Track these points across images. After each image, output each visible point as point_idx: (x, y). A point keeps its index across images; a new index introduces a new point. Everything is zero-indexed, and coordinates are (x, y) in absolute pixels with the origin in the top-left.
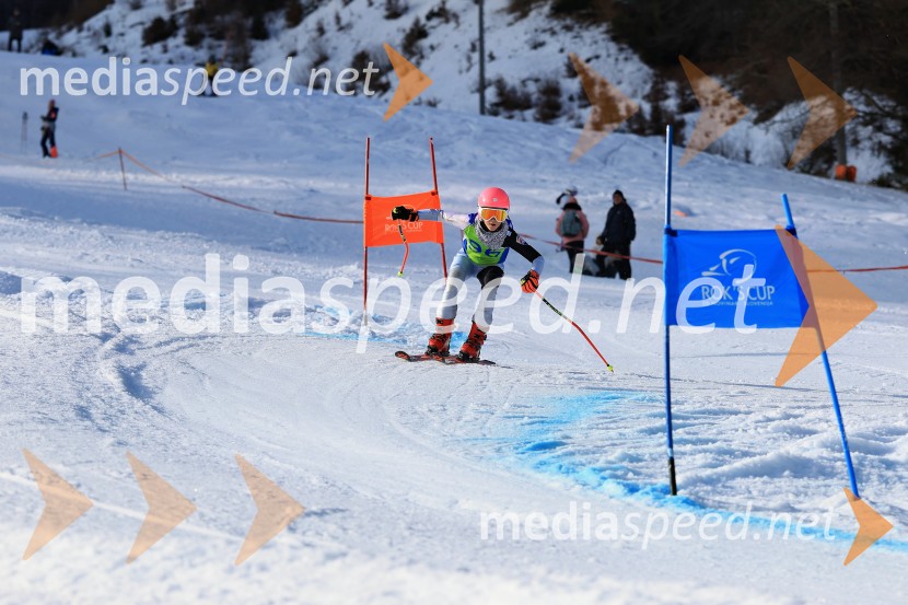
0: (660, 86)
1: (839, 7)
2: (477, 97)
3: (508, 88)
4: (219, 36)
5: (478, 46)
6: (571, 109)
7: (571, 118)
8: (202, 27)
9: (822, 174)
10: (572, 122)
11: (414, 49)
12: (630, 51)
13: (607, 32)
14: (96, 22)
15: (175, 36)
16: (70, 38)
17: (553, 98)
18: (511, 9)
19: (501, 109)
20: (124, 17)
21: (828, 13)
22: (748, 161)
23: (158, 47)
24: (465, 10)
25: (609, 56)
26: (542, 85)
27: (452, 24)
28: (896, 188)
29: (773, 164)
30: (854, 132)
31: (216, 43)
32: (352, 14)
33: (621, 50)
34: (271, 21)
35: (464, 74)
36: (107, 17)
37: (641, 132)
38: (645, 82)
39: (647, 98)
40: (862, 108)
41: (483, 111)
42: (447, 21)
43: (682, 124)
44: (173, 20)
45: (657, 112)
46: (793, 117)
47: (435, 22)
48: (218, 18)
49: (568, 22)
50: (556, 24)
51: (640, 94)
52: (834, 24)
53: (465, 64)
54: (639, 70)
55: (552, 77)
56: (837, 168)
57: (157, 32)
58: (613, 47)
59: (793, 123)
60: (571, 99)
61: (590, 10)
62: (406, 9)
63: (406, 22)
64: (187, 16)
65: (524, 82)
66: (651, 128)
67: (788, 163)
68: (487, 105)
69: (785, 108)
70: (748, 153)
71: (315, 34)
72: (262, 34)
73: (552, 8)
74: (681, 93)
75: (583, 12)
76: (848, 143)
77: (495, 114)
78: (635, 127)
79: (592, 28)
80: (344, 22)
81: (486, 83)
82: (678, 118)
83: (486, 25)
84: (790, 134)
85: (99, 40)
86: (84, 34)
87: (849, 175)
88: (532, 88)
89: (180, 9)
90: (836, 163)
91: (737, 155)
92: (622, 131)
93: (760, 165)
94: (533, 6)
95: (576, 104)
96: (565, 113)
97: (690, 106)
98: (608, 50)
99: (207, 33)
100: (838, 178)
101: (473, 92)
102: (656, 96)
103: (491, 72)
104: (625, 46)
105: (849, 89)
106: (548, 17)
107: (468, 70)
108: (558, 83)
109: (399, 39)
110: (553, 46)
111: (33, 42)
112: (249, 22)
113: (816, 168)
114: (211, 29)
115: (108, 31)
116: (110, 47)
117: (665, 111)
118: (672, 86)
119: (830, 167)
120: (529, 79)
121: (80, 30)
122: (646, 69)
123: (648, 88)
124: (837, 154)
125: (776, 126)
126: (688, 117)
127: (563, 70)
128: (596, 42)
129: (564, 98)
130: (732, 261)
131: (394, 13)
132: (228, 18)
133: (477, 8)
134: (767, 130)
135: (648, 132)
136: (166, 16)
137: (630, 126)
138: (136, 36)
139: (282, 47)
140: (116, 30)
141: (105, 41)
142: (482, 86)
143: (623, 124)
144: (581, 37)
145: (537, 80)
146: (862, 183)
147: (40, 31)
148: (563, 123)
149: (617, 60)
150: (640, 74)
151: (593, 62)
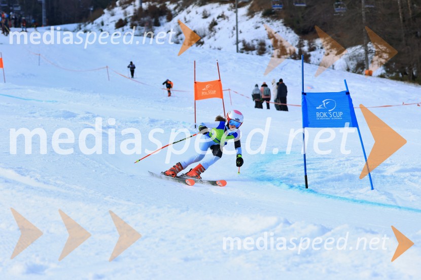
0: (302, 42)
1: (366, 13)
2: (235, 46)
3: (247, 43)
4: (142, 25)
5: (236, 28)
6: (269, 50)
7: (270, 54)
8: (136, 22)
9: (359, 73)
10: (270, 55)
11: (213, 29)
12: (291, 29)
13: (282, 23)
14: (98, 21)
15: (127, 25)
16: (89, 26)
17: (263, 46)
18: (248, 15)
19: (244, 51)
20: (108, 19)
21: (362, 15)
22: (333, 69)
23: (120, 29)
24: (231, 15)
25: (283, 31)
26: (259, 42)
27: (226, 20)
28: (387, 78)
29: (342, 70)
30: (372, 58)
31: (141, 28)
32: (190, 17)
33: (287, 29)
34: (161, 19)
35: (231, 38)
36: (102, 19)
37: (295, 58)
38: (296, 41)
39: (297, 46)
40: (374, 49)
41: (237, 51)
42: (225, 19)
43: (309, 56)
44: (126, 19)
45: (301, 52)
46: (349, 53)
47: (220, 19)
48: (142, 19)
49: (268, 19)
50: (264, 20)
51: (294, 45)
52: (364, 19)
53: (231, 35)
54: (294, 36)
55: (262, 39)
56: (365, 71)
57: (120, 24)
58: (284, 28)
59: (350, 55)
60: (269, 47)
61: (276, 15)
62: (210, 15)
63: (210, 20)
64: (131, 18)
65: (252, 41)
66: (298, 57)
67: (348, 70)
68: (239, 49)
69: (347, 49)
70: (333, 66)
71: (177, 24)
72: (158, 24)
73: (263, 14)
74: (309, 44)
75: (274, 15)
76: (369, 62)
77: (242, 52)
78: (293, 57)
79: (277, 21)
80: (187, 20)
81: (239, 41)
82: (308, 53)
83: (238, 20)
84: (349, 59)
85: (99, 27)
86: (94, 25)
87: (370, 74)
88: (255, 43)
89: (128, 16)
90: (365, 69)
91: (329, 67)
92: (288, 58)
93: (338, 70)
94: (255, 13)
95: (271, 49)
96: (267, 52)
97: (312, 49)
98: (283, 29)
99: (138, 24)
100: (365, 75)
101: (234, 45)
102: (300, 45)
103: (241, 37)
104: (289, 28)
105: (370, 43)
106: (261, 17)
107: (232, 36)
108: (264, 41)
109: (207, 26)
110: (262, 27)
111: (76, 28)
112: (153, 20)
113: (358, 71)
114: (139, 23)
115: (103, 24)
116: (103, 30)
117: (303, 51)
118: (306, 42)
119: (363, 71)
120: (254, 40)
121: (93, 24)
122: (297, 36)
123: (297, 43)
124: (366, 66)
125: (343, 56)
126: (312, 53)
127: (267, 36)
128: (278, 26)
129: (267, 47)
130: (327, 103)
131: (205, 17)
132: (146, 19)
133: (235, 14)
134: (340, 58)
135: (297, 58)
136: (123, 18)
137: (291, 56)
138: (113, 25)
139: (165, 29)
140: (105, 23)
141: (101, 27)
142: (237, 43)
143: (289, 56)
144: (273, 25)
145: (257, 40)
146: (375, 76)
147: (78, 24)
148: (266, 55)
149: (286, 33)
150: (294, 38)
151: (278, 33)
